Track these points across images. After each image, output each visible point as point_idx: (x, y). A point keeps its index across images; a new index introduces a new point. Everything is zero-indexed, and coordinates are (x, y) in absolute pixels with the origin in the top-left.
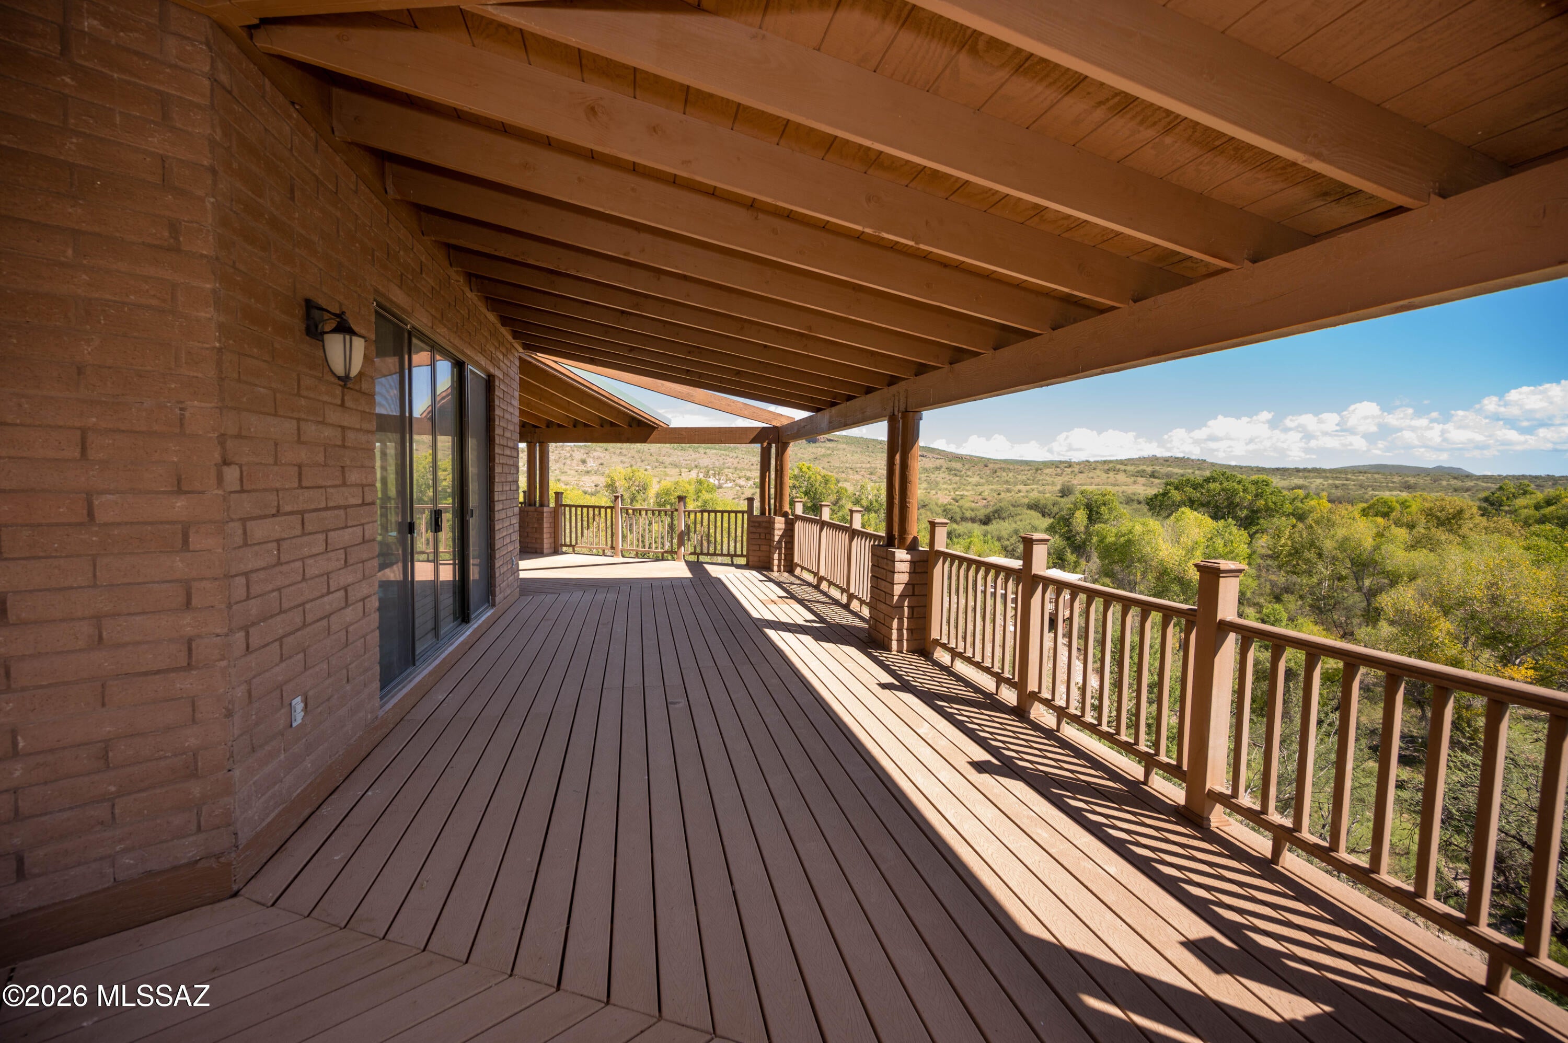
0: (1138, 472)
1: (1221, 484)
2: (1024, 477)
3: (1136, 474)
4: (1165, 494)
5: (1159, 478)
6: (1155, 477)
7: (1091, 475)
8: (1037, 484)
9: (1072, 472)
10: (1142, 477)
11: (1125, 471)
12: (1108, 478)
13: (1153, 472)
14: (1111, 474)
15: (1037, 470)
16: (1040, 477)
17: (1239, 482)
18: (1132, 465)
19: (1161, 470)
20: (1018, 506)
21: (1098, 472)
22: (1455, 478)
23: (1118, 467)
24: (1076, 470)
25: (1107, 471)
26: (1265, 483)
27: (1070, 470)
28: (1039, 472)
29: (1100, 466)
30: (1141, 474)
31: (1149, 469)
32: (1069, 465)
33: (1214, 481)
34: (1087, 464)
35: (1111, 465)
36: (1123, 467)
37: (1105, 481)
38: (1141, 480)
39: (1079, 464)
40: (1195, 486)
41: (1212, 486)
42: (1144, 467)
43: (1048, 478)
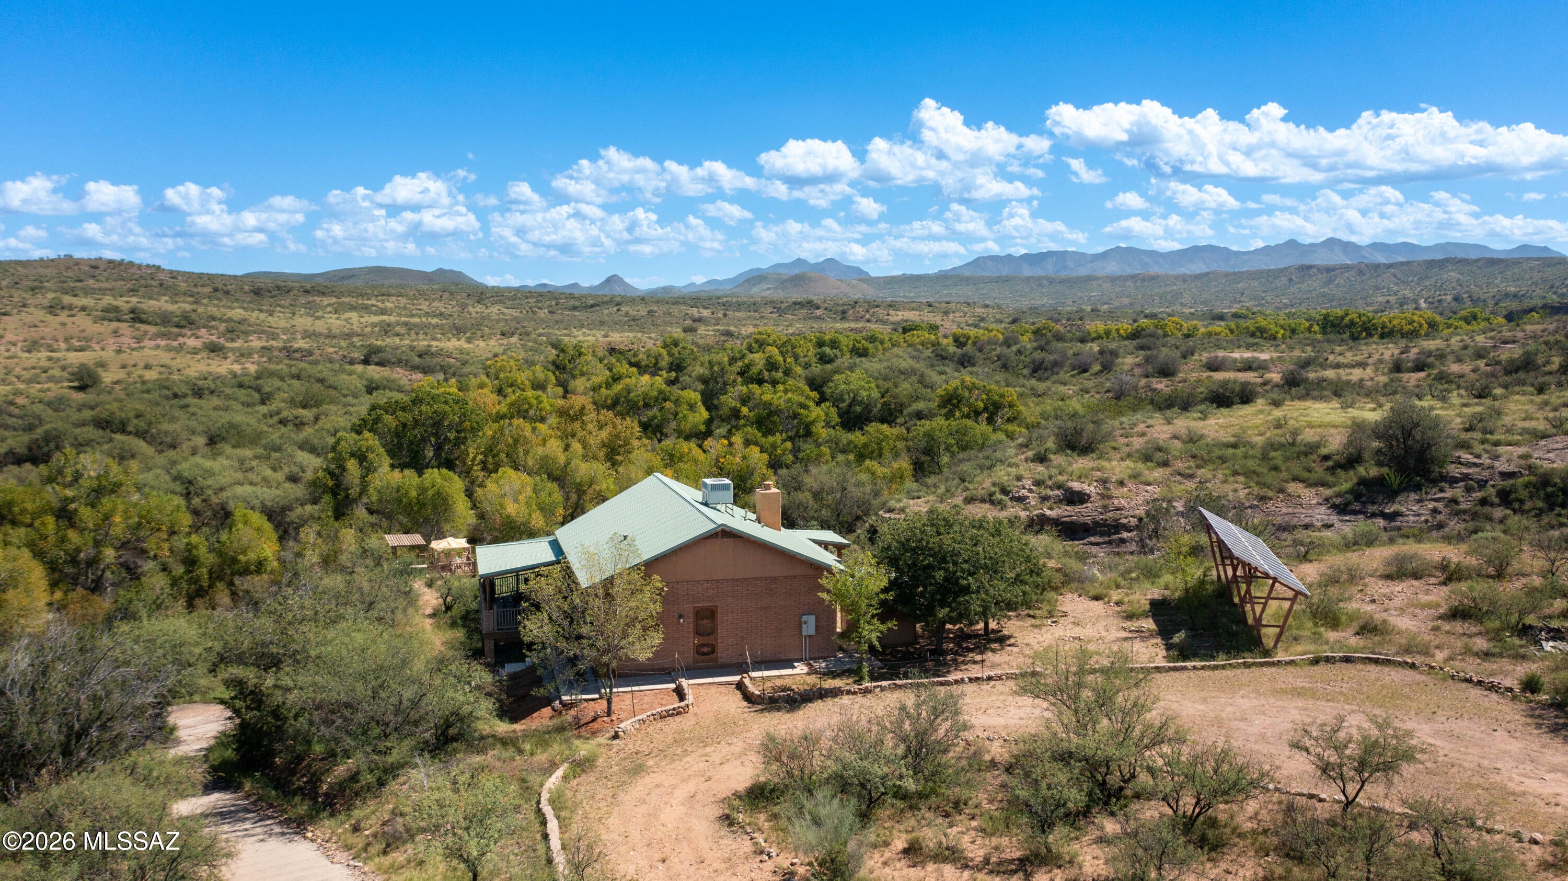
5: (149, 324)
10: (119, 320)
11: (83, 308)
13: (133, 311)
19: (143, 307)
30: (114, 314)
42: (110, 300)
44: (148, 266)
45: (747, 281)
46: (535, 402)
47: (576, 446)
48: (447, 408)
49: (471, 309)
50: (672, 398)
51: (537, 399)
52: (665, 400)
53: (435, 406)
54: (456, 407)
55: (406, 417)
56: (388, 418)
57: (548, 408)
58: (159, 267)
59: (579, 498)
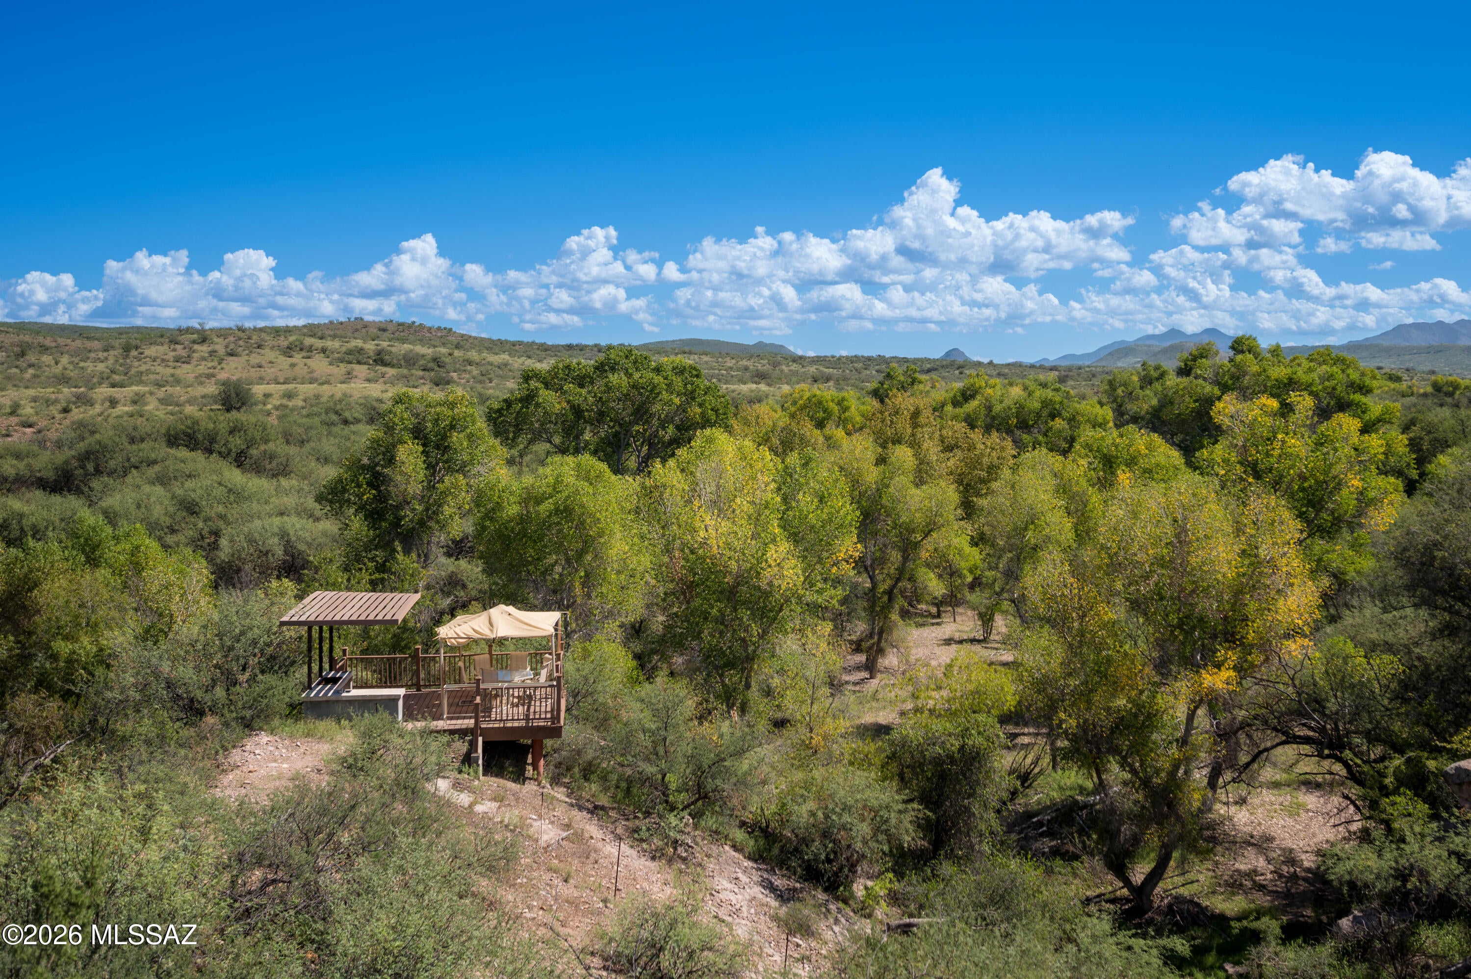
0: (349, 352)
1: (629, 375)
2: (101, 367)
3: (347, 357)
4: (529, 399)
5: (393, 366)
6: (385, 364)
7: (255, 359)
8: (140, 382)
9: (212, 353)
10: (359, 363)
11: (324, 350)
12: (293, 365)
13: (379, 353)
14: (298, 358)
15: (127, 349)
16: (138, 366)
17: (658, 370)
18: (334, 337)
19: (393, 350)
20: (142, 440)
21: (269, 354)
22: (794, 361)
23: (308, 341)
24: (221, 350)
25: (288, 351)
26: (695, 373)
27: (204, 349)
28: (134, 353)
29: (269, 340)
30: (356, 356)
31: (370, 347)
32: (203, 337)
33: (613, 369)
34: (240, 334)
35: (292, 339)
36: (319, 343)
37: (289, 374)
38: (361, 370)
39: (222, 333)
40: (582, 381)
41: (614, 379)
42: (359, 343)
43: (159, 369)
44: (439, 328)
45: (1111, 354)
46: (836, 409)
47: (903, 454)
48: (658, 379)
49: (784, 367)
50: (1065, 414)
51: (839, 404)
52: (1053, 416)
53: (637, 375)
54: (678, 382)
55: (583, 396)
56: (549, 398)
57: (858, 419)
58: (451, 330)
59: (905, 559)
